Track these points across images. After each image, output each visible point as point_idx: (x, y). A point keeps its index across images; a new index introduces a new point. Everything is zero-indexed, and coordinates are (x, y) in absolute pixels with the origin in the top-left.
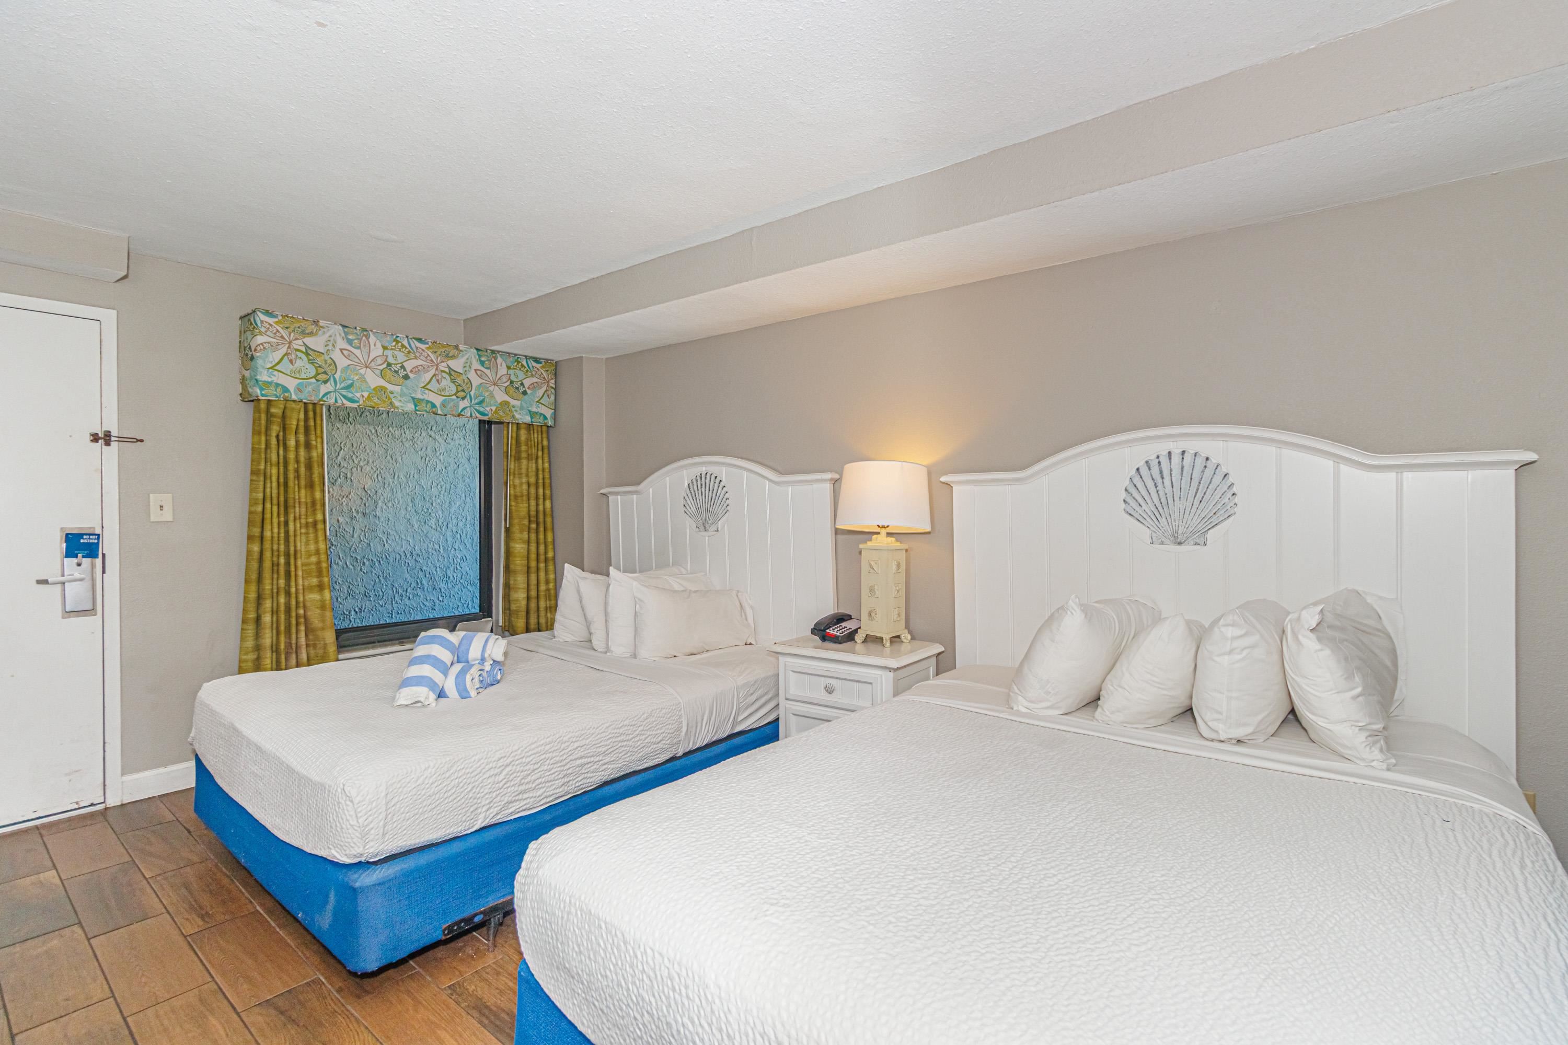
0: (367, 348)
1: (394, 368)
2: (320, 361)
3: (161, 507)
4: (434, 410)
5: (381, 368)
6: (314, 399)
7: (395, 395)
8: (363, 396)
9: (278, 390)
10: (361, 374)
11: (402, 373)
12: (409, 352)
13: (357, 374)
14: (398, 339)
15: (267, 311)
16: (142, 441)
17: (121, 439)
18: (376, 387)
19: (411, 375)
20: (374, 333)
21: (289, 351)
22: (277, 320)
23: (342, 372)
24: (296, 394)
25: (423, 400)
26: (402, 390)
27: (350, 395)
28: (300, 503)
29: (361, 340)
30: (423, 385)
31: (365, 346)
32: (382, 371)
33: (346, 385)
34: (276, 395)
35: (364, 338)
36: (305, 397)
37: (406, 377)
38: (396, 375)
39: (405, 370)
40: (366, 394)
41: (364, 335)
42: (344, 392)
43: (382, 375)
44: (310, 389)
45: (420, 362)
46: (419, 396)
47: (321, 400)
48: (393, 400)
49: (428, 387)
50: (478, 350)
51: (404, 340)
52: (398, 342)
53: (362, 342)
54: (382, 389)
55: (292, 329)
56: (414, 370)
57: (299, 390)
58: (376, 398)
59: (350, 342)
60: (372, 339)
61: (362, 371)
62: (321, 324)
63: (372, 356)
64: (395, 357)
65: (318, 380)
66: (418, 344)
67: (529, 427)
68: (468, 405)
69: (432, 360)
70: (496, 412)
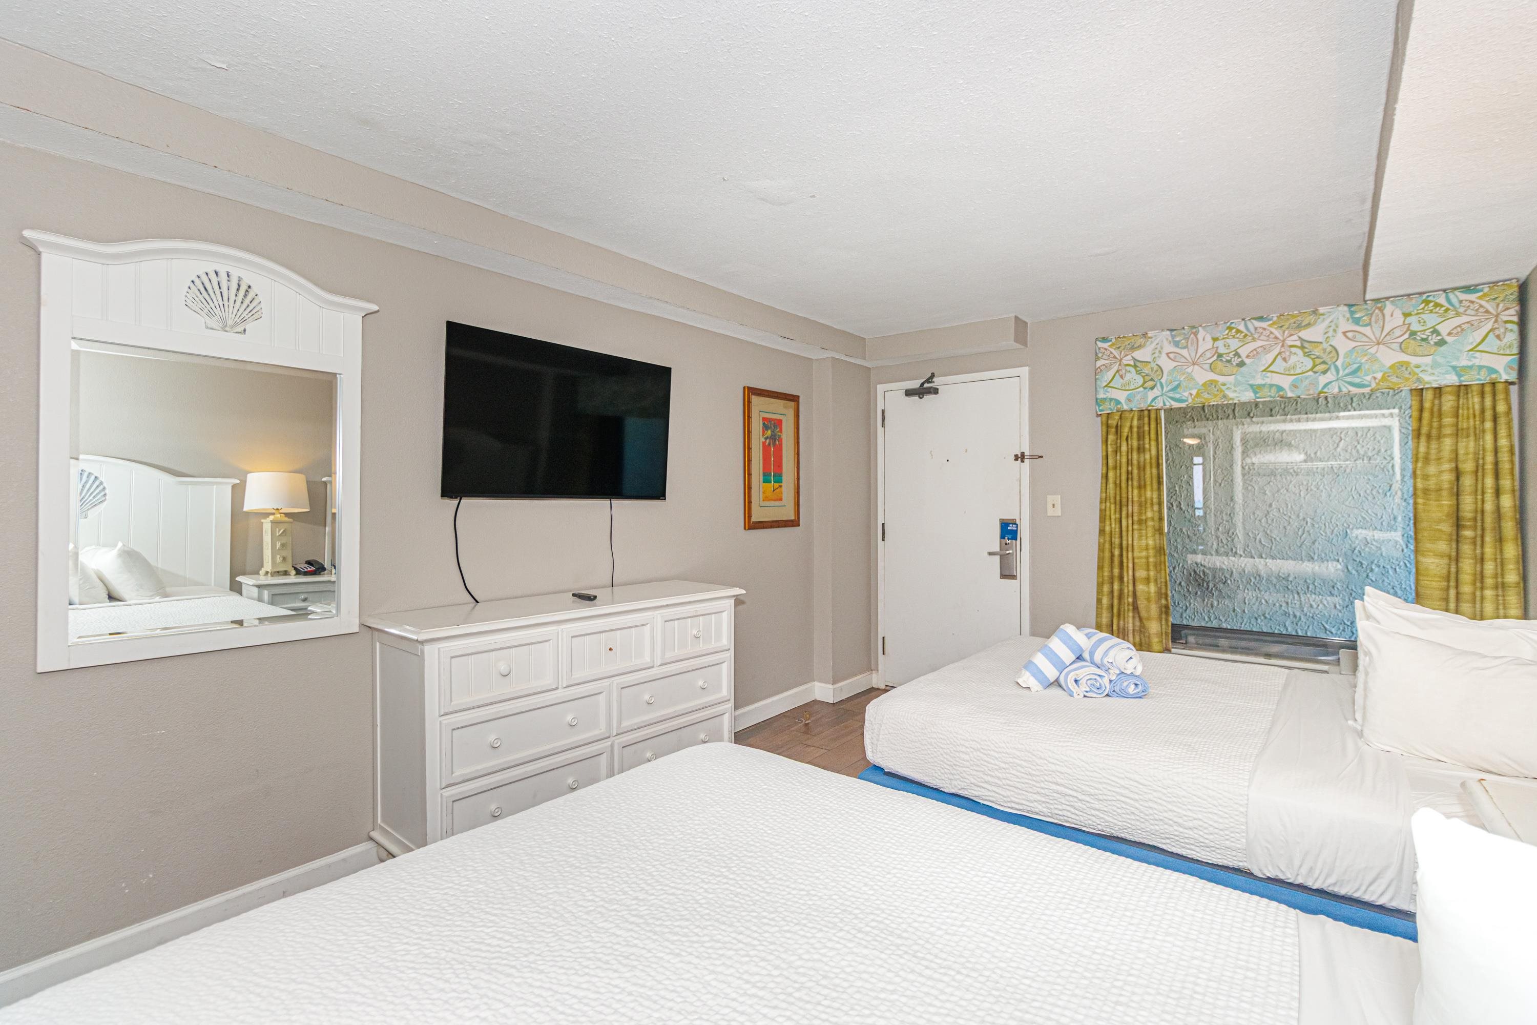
0: (1195, 344)
1: (1225, 358)
2: (1146, 370)
3: (1054, 505)
4: (1281, 393)
5: (1211, 361)
6: (1143, 406)
7: (1228, 386)
8: (1191, 394)
9: (1112, 404)
10: (1188, 373)
11: (1236, 361)
12: (1245, 336)
13: (1184, 374)
14: (1233, 325)
15: (1103, 338)
16: (1041, 457)
17: (1032, 457)
18: (1205, 383)
19: (1247, 361)
20: (1204, 328)
21: (1120, 368)
22: (1110, 343)
23: (1168, 376)
24: (1127, 405)
25: (1264, 385)
26: (1236, 379)
27: (1177, 396)
28: (1132, 502)
29: (1188, 338)
30: (1263, 368)
31: (1192, 344)
32: (1211, 364)
33: (1173, 387)
34: (1110, 409)
35: (1192, 336)
36: (1135, 406)
37: (1242, 364)
38: (1228, 364)
39: (1239, 357)
40: (1194, 392)
41: (1192, 333)
42: (1171, 394)
43: (1212, 369)
44: (1138, 397)
45: (1260, 343)
46: (1259, 381)
47: (1149, 406)
48: (1227, 392)
49: (1271, 369)
50: (1350, 306)
51: (1239, 325)
52: (1230, 329)
53: (1190, 341)
54: (1212, 383)
55: (1122, 348)
56: (1251, 354)
57: (1129, 400)
58: (1206, 393)
59: (1177, 344)
60: (1202, 333)
61: (1189, 370)
62: (1149, 335)
63: (1200, 351)
64: (1227, 346)
65: (1145, 388)
66: (1257, 324)
67: (1462, 390)
68: (1334, 378)
69: (1276, 338)
70: (1384, 379)
